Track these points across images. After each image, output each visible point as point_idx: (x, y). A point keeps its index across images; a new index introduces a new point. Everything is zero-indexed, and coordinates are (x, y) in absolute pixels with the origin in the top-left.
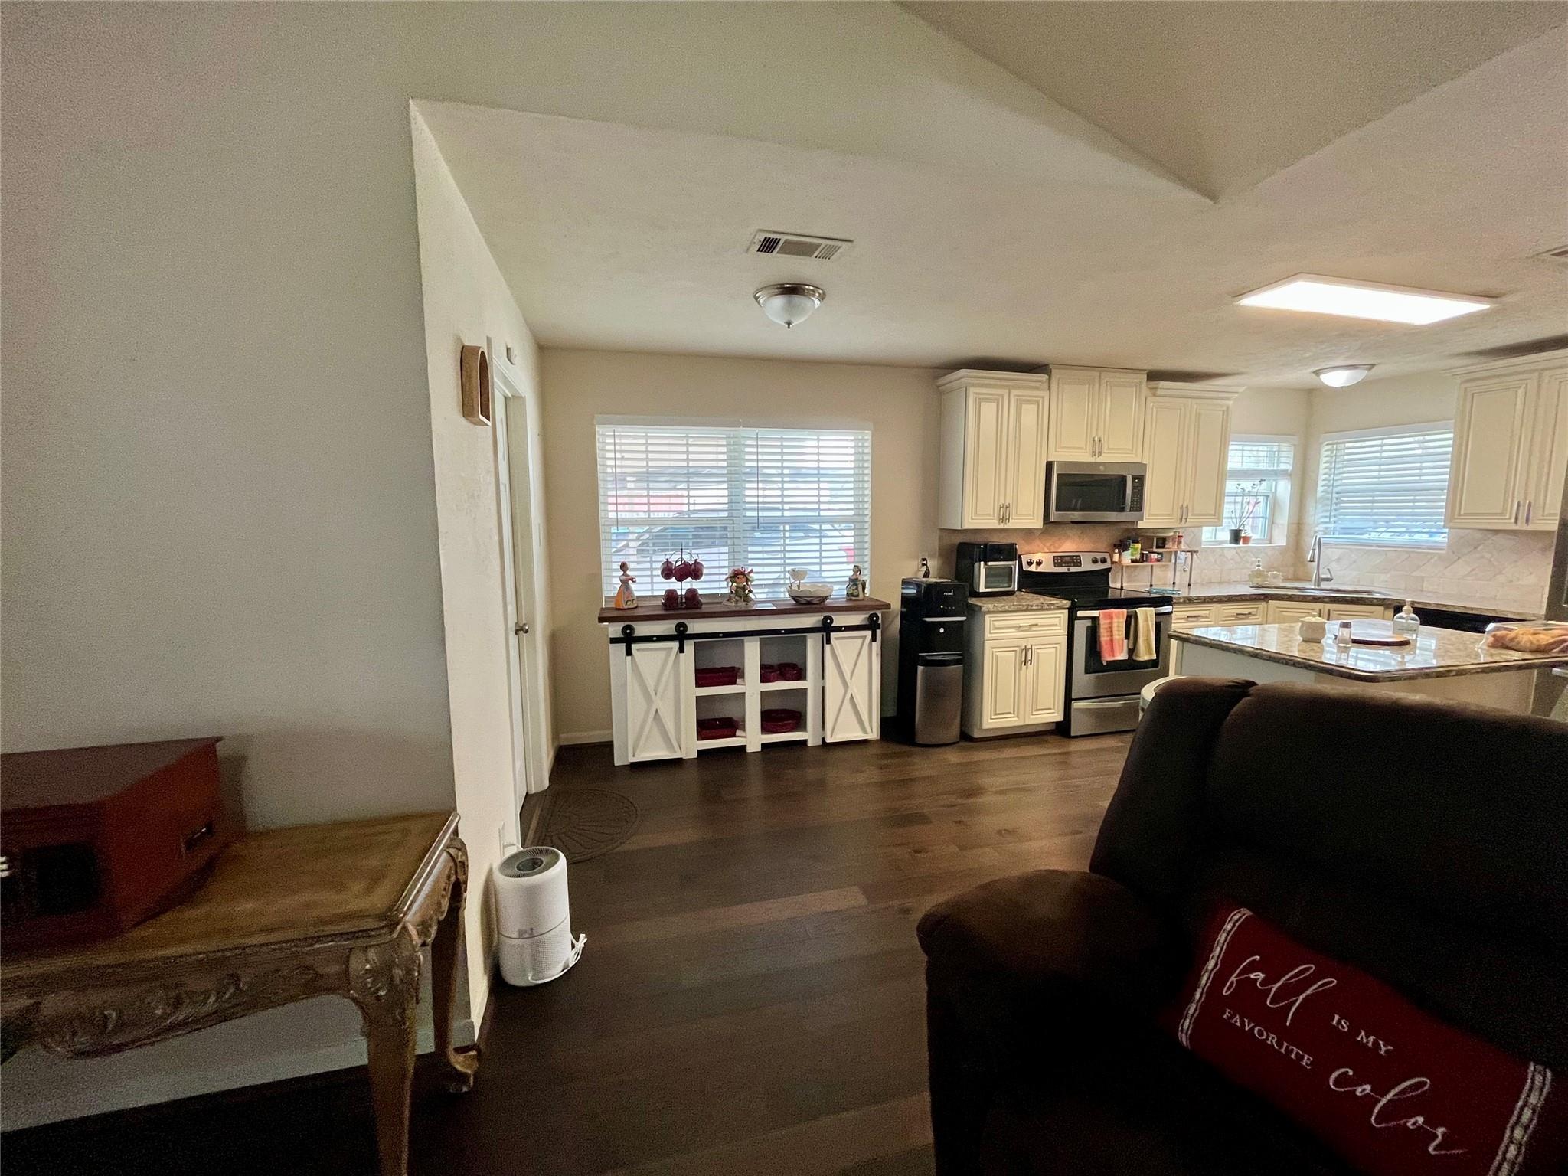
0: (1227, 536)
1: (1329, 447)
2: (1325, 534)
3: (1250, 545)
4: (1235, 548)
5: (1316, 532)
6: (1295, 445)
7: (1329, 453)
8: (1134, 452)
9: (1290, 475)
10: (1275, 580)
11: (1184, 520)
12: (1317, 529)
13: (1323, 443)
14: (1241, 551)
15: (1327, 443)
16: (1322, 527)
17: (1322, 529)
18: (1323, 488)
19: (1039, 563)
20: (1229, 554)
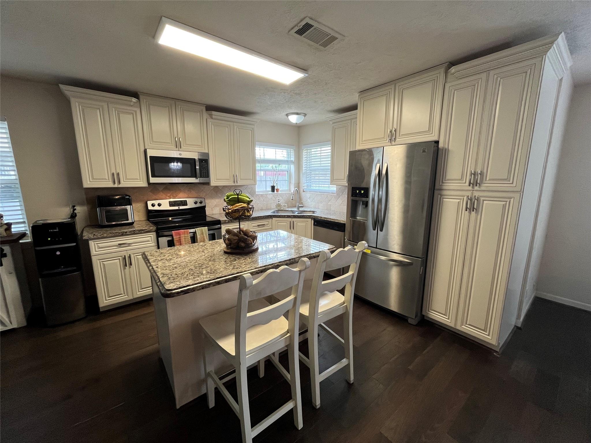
0: (270, 189)
1: (306, 151)
2: (308, 187)
3: (279, 192)
4: (272, 194)
5: (303, 187)
6: (294, 150)
7: (306, 154)
8: (203, 147)
9: (294, 163)
10: (284, 208)
11: (236, 182)
12: (304, 185)
13: (303, 150)
14: (275, 195)
15: (305, 149)
16: (305, 185)
17: (306, 185)
18: (305, 169)
19: (159, 205)
20: (270, 197)
